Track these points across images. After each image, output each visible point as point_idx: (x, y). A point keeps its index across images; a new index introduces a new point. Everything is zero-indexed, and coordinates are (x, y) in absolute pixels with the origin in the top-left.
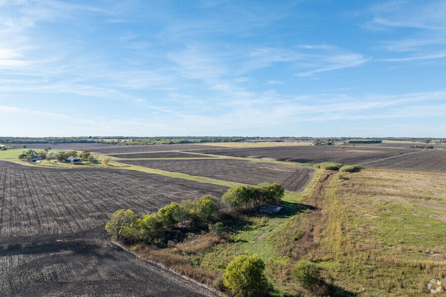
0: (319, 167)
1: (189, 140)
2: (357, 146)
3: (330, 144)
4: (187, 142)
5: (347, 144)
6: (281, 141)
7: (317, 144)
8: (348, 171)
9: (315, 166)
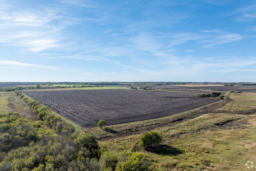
0: (228, 92)
1: (161, 84)
2: (245, 86)
3: (232, 85)
4: (160, 85)
5: (241, 86)
6: (207, 84)
7: (226, 85)
8: (237, 92)
9: (226, 92)
